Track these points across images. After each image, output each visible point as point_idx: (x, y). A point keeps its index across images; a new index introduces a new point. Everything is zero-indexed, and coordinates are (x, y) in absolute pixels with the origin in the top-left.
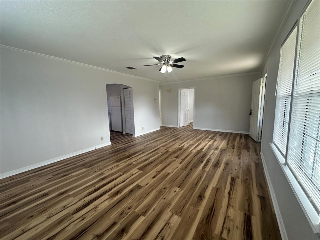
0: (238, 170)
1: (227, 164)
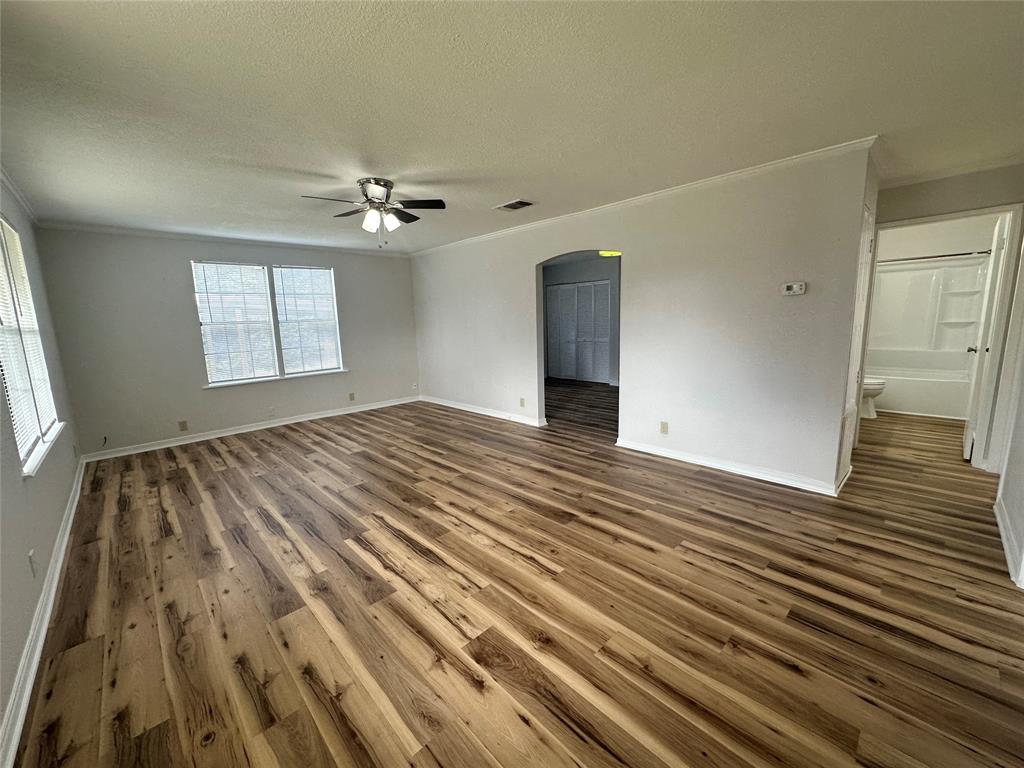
0: (161, 559)
1: (209, 554)
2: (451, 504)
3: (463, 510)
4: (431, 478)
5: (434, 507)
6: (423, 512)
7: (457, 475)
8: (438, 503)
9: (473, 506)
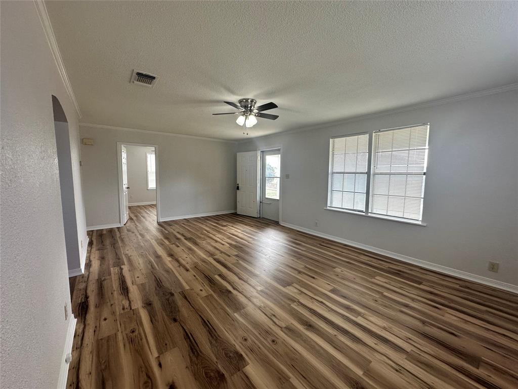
2: (223, 245)
3: (220, 242)
4: (229, 256)
5: (230, 244)
6: (234, 243)
7: (215, 257)
8: (228, 245)
9: (216, 244)
